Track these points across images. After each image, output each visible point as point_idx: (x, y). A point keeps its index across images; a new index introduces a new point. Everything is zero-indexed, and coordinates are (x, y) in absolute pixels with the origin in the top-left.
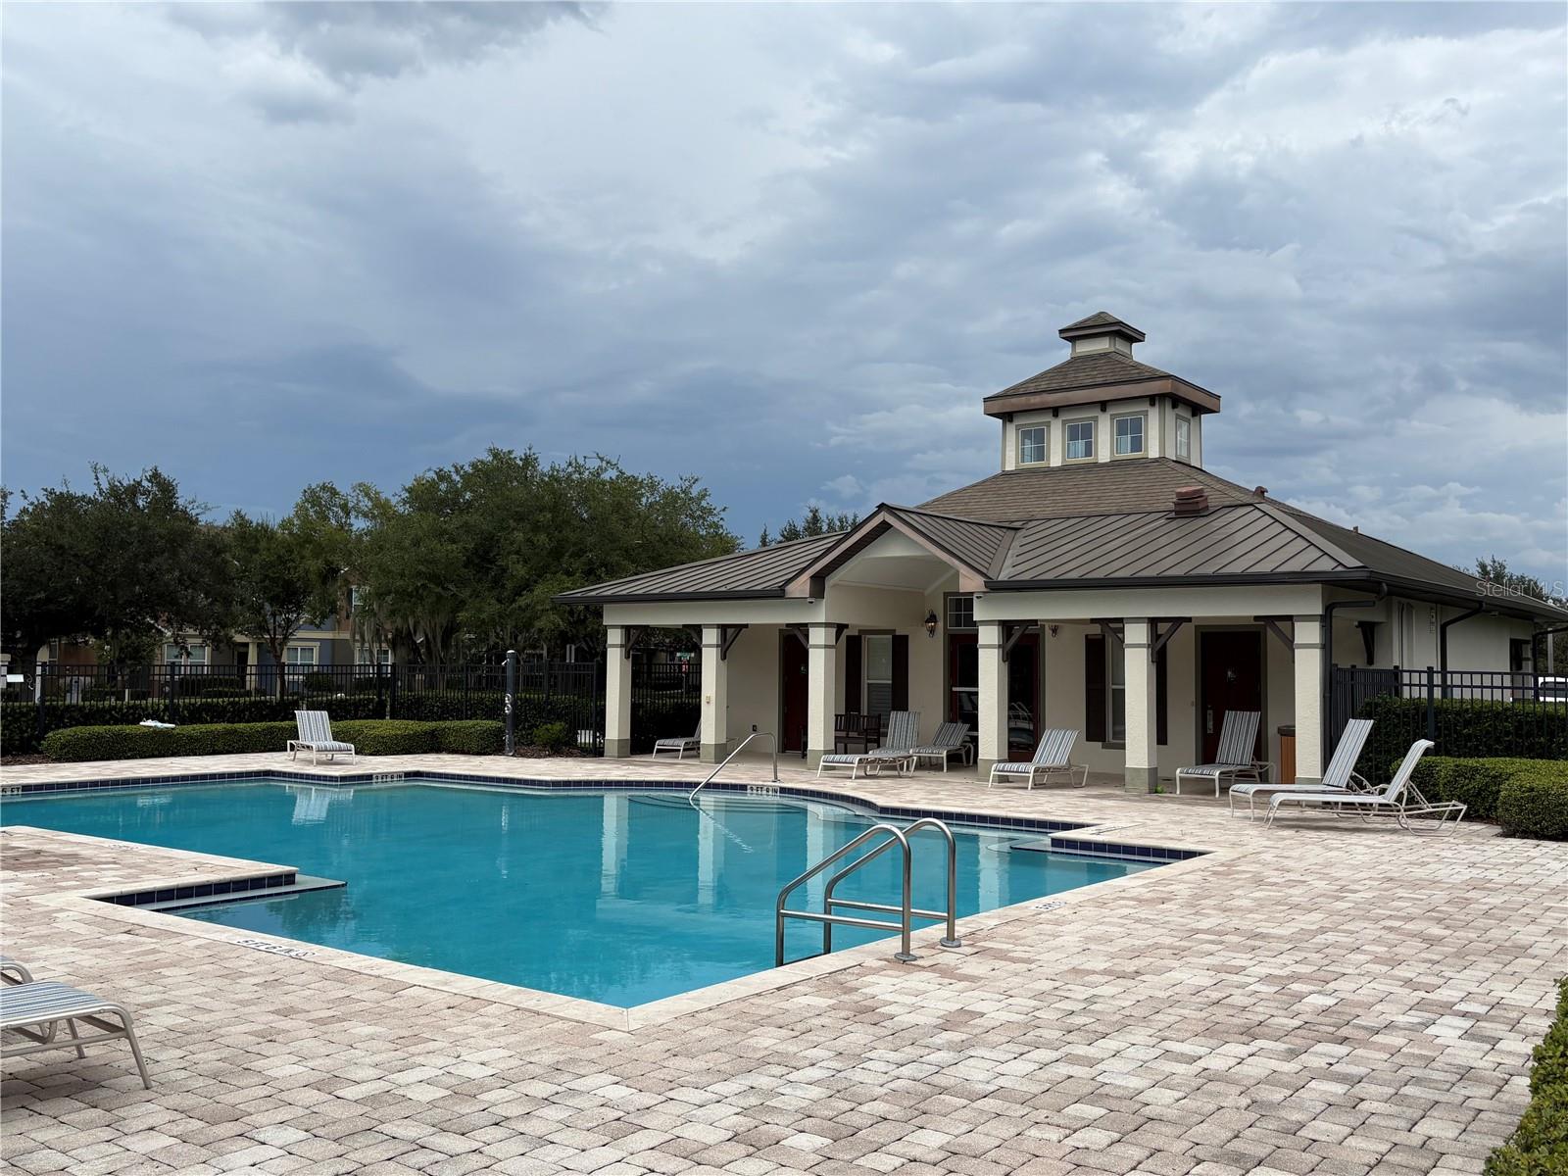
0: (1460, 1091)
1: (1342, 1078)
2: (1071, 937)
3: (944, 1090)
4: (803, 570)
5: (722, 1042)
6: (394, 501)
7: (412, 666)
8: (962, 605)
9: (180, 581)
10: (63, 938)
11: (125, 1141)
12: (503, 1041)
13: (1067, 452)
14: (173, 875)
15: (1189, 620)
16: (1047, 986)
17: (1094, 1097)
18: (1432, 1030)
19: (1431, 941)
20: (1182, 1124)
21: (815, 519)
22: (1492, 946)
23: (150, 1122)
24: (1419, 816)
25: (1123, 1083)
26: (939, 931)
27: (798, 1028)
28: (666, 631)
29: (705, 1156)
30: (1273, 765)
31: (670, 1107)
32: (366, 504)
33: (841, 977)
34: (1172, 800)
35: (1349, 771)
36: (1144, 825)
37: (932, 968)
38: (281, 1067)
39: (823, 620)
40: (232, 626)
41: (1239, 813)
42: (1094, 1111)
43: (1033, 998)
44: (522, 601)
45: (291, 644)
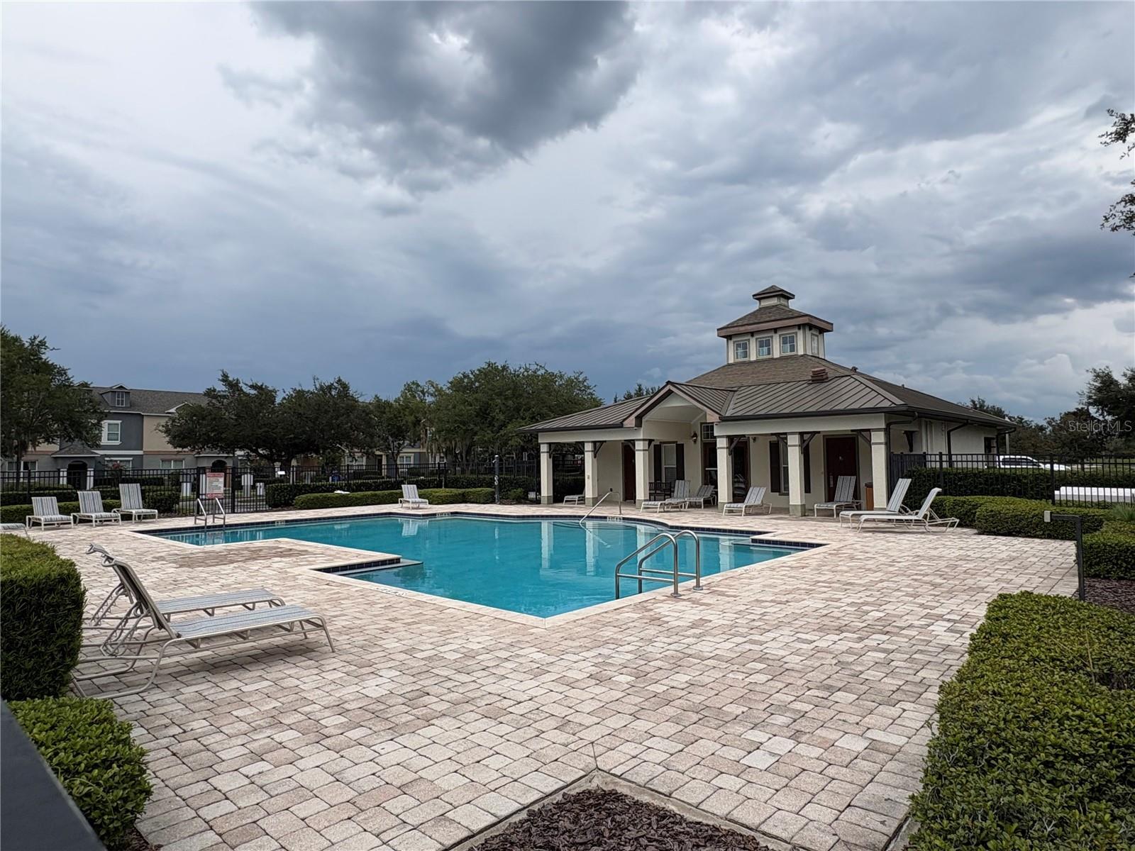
0: (943, 656)
1: (884, 651)
2: (756, 586)
3: (690, 656)
4: (631, 414)
5: (588, 633)
6: (444, 388)
7: (454, 464)
8: (709, 428)
9: (351, 428)
10: (299, 587)
11: (323, 675)
12: (488, 633)
13: (758, 353)
14: (348, 559)
15: (819, 432)
16: (743, 608)
17: (761, 660)
18: (931, 628)
19: (935, 586)
20: (803, 672)
21: (640, 389)
22: (966, 587)
23: (334, 667)
24: (936, 525)
25: (776, 653)
26: (693, 583)
27: (623, 627)
28: (569, 444)
29: (577, 684)
30: (863, 502)
31: (562, 662)
32: (432, 390)
33: (645, 604)
34: (812, 520)
35: (900, 504)
36: (797, 532)
37: (688, 600)
38: (390, 644)
39: (641, 437)
40: (375, 447)
41: (844, 525)
42: (760, 666)
43: (736, 613)
44: (502, 432)
45: (401, 455)
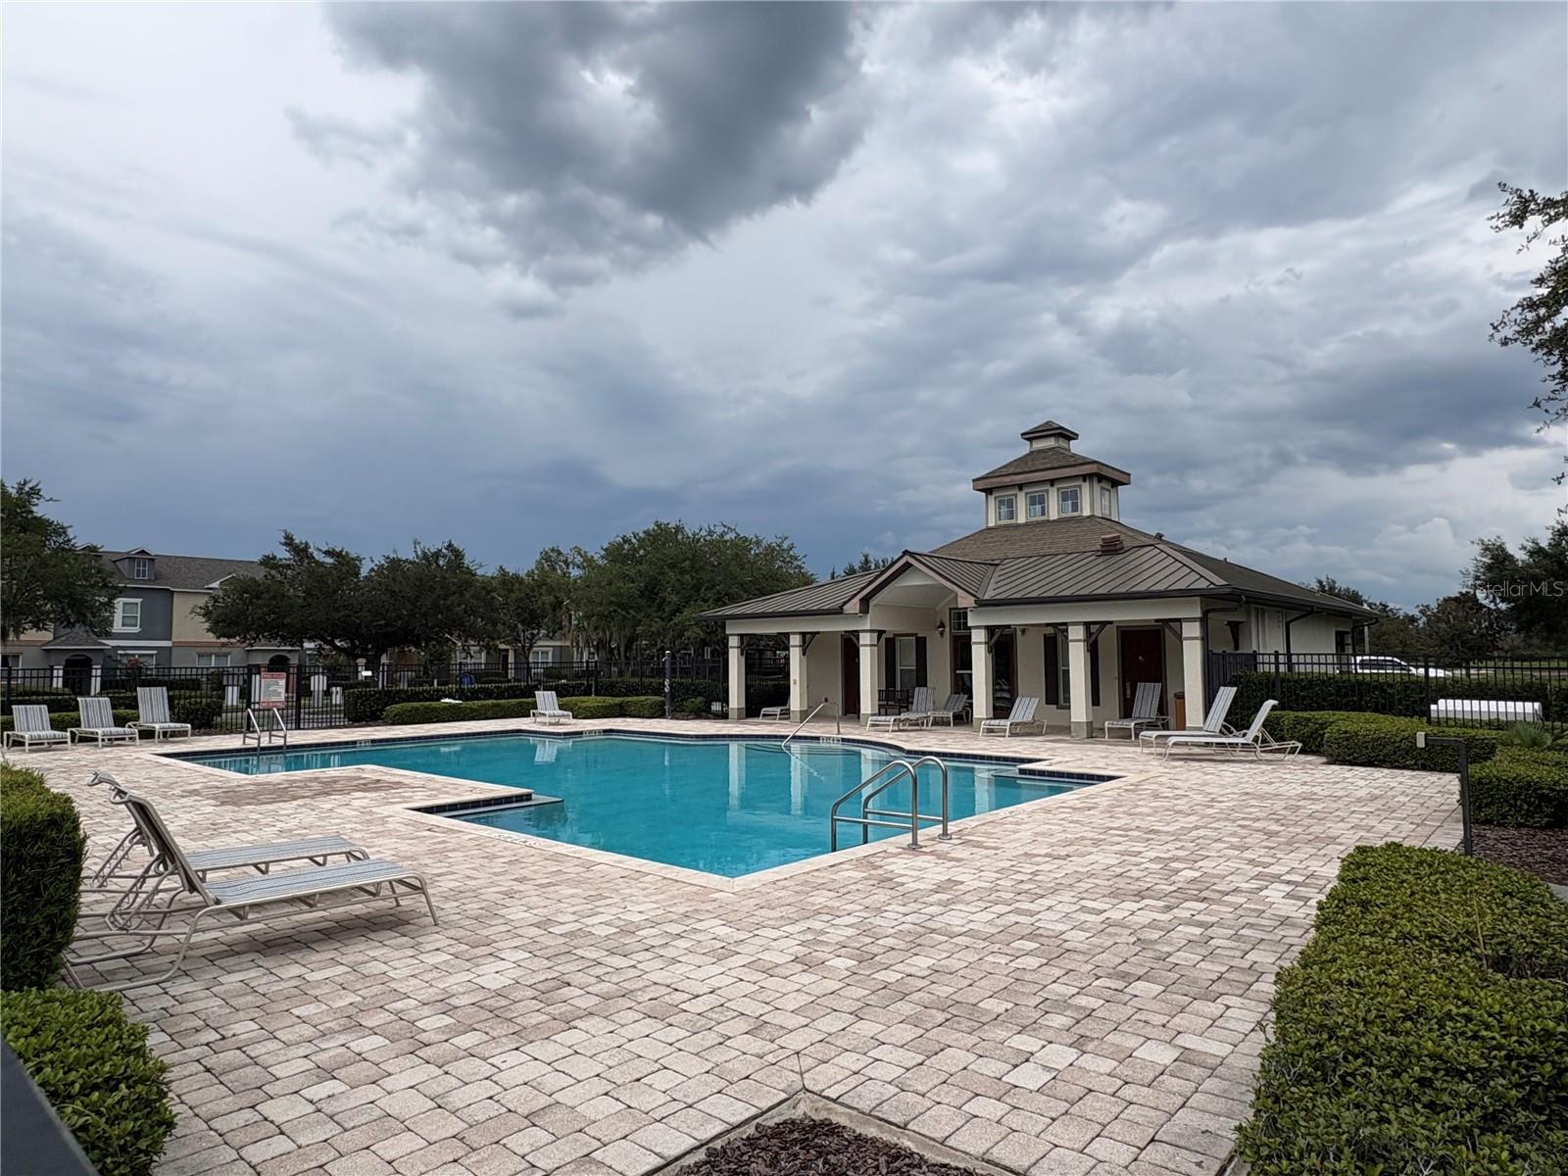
0: (1280, 932)
1: (1200, 924)
2: (1025, 835)
3: (933, 931)
4: (854, 596)
5: (792, 900)
6: (596, 557)
7: (609, 662)
8: (960, 616)
9: (465, 611)
10: (391, 833)
11: (421, 957)
12: (654, 898)
13: (1029, 513)
14: (458, 795)
15: (1111, 623)
16: (1007, 864)
17: (1031, 936)
18: (1264, 893)
19: (1270, 834)
20: (1089, 954)
21: (867, 561)
22: (1311, 837)
23: (437, 945)
24: (1271, 751)
25: (1052, 927)
26: (938, 829)
27: (841, 891)
28: (769, 637)
29: (776, 971)
30: (1171, 718)
31: (756, 940)
32: (579, 559)
33: (872, 860)
34: (1102, 743)
35: (1221, 721)
36: (1081, 759)
37: (932, 853)
38: (516, 913)
39: (868, 628)
40: (499, 639)
41: (1146, 750)
42: (1031, 945)
43: (997, 872)
44: (676, 620)
45: (535, 649)
